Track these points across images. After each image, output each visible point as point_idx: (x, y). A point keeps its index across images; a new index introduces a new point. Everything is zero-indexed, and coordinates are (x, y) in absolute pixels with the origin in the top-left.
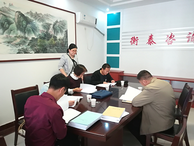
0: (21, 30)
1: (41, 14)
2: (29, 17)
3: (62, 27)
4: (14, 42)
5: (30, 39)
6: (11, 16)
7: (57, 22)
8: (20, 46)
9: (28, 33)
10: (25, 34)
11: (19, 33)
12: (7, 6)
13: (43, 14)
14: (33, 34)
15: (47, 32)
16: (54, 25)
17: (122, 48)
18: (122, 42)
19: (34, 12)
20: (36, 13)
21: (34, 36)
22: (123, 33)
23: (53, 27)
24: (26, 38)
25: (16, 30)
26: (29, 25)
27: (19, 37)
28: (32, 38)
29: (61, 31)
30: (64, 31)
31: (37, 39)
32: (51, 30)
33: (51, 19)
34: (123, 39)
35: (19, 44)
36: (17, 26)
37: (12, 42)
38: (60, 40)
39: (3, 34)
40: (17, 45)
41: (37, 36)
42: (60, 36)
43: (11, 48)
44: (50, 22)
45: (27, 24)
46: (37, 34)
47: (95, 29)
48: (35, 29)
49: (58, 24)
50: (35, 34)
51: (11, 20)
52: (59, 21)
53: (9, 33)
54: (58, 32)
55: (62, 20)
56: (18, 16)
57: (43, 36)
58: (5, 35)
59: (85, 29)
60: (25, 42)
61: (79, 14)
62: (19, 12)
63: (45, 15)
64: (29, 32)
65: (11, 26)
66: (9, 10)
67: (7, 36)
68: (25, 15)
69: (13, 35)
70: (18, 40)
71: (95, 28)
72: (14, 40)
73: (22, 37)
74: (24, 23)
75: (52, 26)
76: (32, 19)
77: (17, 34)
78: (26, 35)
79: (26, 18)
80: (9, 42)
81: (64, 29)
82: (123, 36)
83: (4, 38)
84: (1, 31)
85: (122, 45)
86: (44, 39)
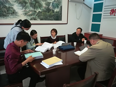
3: (58, 4)
4: (29, 14)
5: (38, 12)
8: (31, 16)
9: (36, 9)
10: (35, 9)
11: (31, 9)
14: (39, 9)
15: (48, 8)
16: (53, 3)
17: (103, 18)
18: (104, 13)
21: (40, 10)
22: (105, 6)
24: (35, 12)
25: (29, 7)
26: (37, 4)
27: (31, 11)
28: (39, 11)
29: (58, 7)
30: (60, 6)
31: (41, 12)
32: (51, 6)
34: (104, 11)
35: (31, 15)
36: (30, 5)
37: (27, 14)
38: (56, 12)
39: (22, 9)
41: (42, 10)
42: (56, 10)
43: (27, 17)
44: (50, 2)
46: (42, 9)
47: (84, 5)
48: (40, 6)
49: (56, 2)
51: (27, 1)
54: (55, 7)
57: (45, 10)
59: (76, 5)
60: (34, 14)
65: (27, 5)
67: (25, 10)
69: (28, 10)
70: (31, 13)
72: (29, 13)
73: (33, 11)
74: (34, 3)
75: (51, 4)
78: (35, 10)
80: (25, 14)
81: (59, 5)
82: (105, 9)
83: (23, 11)
84: (21, 8)
85: (104, 16)
86: (46, 12)
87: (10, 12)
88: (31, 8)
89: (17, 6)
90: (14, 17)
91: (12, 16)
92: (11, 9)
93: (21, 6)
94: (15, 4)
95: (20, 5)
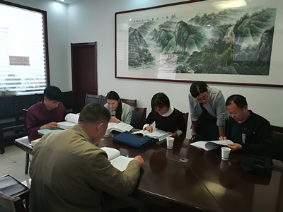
0: (181, 44)
1: (213, 14)
2: (194, 24)
3: (257, 24)
4: (172, 59)
5: (191, 54)
6: (172, 29)
7: (246, 17)
8: (177, 63)
9: (189, 47)
12: (169, 19)
13: (217, 13)
14: (196, 47)
15: (220, 41)
16: (237, 26)
19: (201, 16)
20: (205, 15)
21: (196, 49)
23: (235, 29)
24: (186, 54)
25: (175, 45)
26: (192, 36)
27: (178, 53)
28: (194, 52)
30: (264, 30)
31: (200, 53)
32: (229, 36)
36: (177, 40)
38: (247, 50)
41: (202, 49)
42: (249, 43)
43: (167, 66)
44: (228, 23)
45: (189, 35)
46: (202, 45)
48: (199, 39)
49: (247, 21)
50: (199, 47)
51: (171, 34)
52: (250, 15)
53: (168, 49)
54: (244, 36)
56: (179, 27)
57: (211, 47)
58: (164, 52)
60: (183, 58)
62: (181, 22)
63: (220, 13)
64: (191, 44)
65: (170, 41)
66: (171, 23)
68: (188, 24)
69: (171, 52)
70: (176, 57)
73: (181, 53)
74: (186, 34)
75: (231, 29)
76: (198, 25)
77: (175, 50)
78: (186, 50)
79: (188, 28)
86: (213, 51)
87: (144, 58)
88: (178, 46)
89: (154, 46)
90: (147, 67)
92: (145, 53)
94: (152, 44)
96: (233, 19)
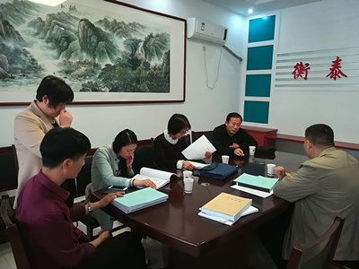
0: (88, 52)
1: (123, 23)
2: (103, 29)
3: (160, 46)
4: (76, 72)
5: (103, 67)
6: (72, 27)
7: (151, 36)
8: (85, 78)
9: (100, 57)
10: (94, 58)
11: (85, 57)
12: (66, 10)
13: (127, 23)
14: (108, 59)
15: (132, 55)
16: (145, 43)
17: (276, 86)
18: (277, 74)
19: (111, 20)
20: (115, 21)
21: (109, 62)
22: (278, 55)
23: (144, 46)
24: (96, 66)
25: (79, 51)
26: (101, 43)
27: (84, 63)
28: (107, 65)
29: (159, 54)
30: (164, 52)
31: (114, 66)
32: (140, 52)
33: (140, 31)
35: (84, 76)
36: (81, 45)
37: (71, 72)
38: (155, 69)
39: (58, 58)
40: (80, 76)
41: (116, 62)
42: (156, 62)
44: (138, 38)
45: (98, 41)
46: (116, 58)
47: (224, 50)
48: (111, 50)
49: (153, 40)
50: (111, 58)
51: (72, 33)
52: (154, 35)
53: (68, 56)
54: (152, 55)
55: (160, 33)
56: (84, 27)
57: (125, 61)
58: (61, 59)
59: (204, 49)
60: (93, 72)
61: (192, 22)
62: (86, 20)
63: (130, 24)
64: (101, 54)
65: (71, 44)
66: (70, 17)
67: (65, 61)
68: (96, 26)
69: (74, 60)
70: (83, 69)
71: (224, 47)
72: (77, 69)
73: (90, 64)
74: (94, 39)
75: (141, 44)
76: (108, 31)
77: (81, 58)
78: (97, 60)
79: (96, 31)
80: (67, 72)
81: (163, 48)
82: (278, 61)
83: (60, 64)
84: (55, 53)
85: (276, 80)
86: (127, 66)
87: (19, 66)
88: (85, 54)
89: (41, 46)
90: (30, 83)
91: (24, 80)
92: (22, 56)
93: (53, 49)
94: (36, 43)
95: (50, 45)
96: (141, 35)
